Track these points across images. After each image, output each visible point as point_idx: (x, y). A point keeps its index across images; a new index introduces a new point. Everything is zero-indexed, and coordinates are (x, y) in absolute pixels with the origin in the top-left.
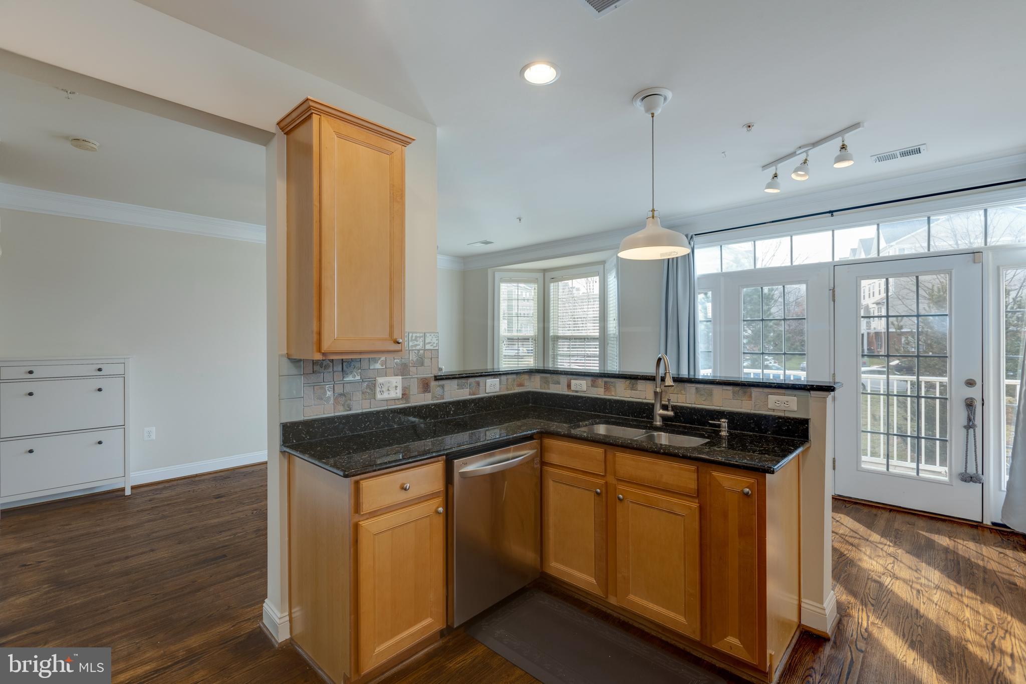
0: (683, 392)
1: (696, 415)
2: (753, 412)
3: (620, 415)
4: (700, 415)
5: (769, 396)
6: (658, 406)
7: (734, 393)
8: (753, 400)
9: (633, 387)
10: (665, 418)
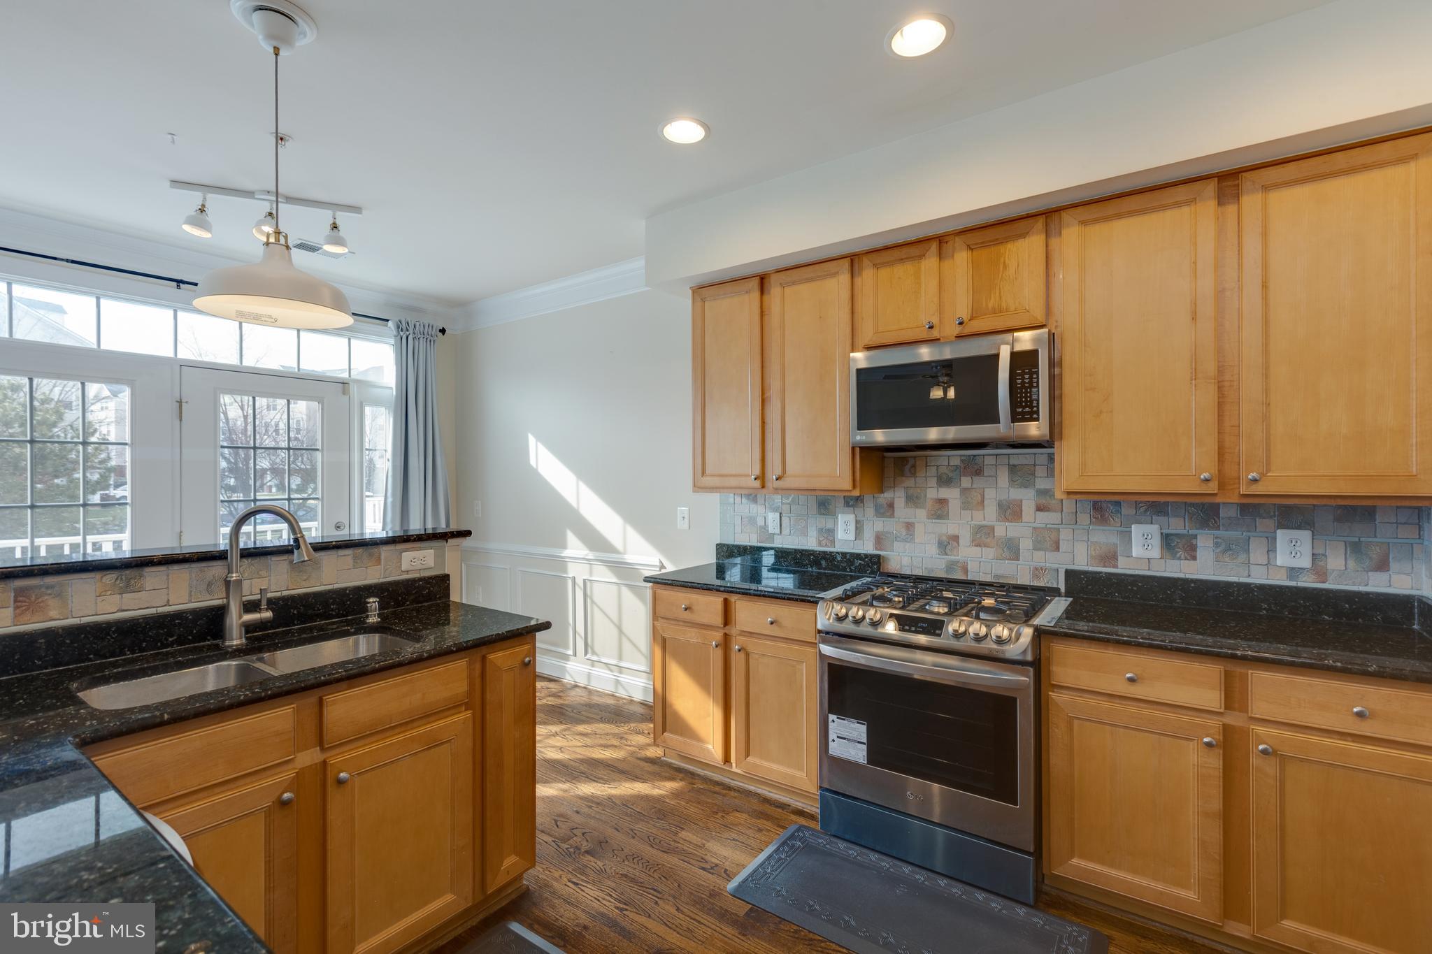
0: (263, 573)
1: (295, 608)
2: (382, 580)
3: (90, 660)
4: (304, 606)
5: (404, 554)
6: (234, 609)
7: (355, 558)
8: (382, 563)
9: (128, 586)
10: (249, 628)
